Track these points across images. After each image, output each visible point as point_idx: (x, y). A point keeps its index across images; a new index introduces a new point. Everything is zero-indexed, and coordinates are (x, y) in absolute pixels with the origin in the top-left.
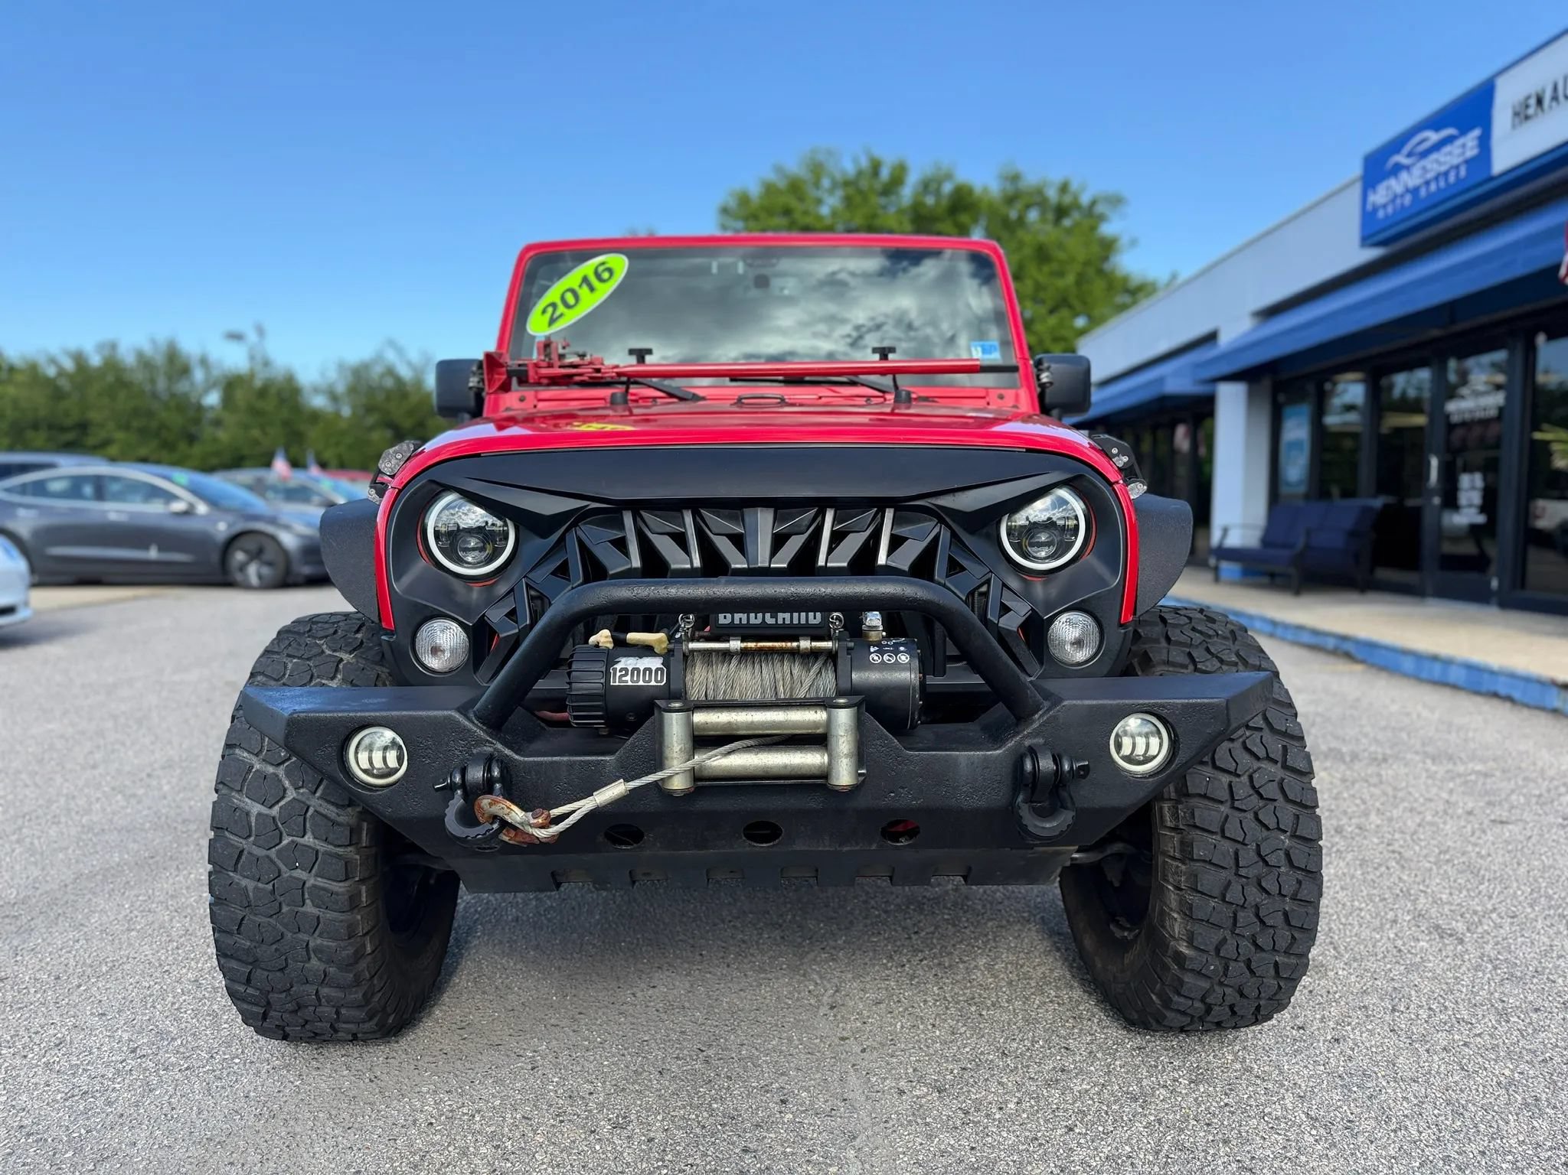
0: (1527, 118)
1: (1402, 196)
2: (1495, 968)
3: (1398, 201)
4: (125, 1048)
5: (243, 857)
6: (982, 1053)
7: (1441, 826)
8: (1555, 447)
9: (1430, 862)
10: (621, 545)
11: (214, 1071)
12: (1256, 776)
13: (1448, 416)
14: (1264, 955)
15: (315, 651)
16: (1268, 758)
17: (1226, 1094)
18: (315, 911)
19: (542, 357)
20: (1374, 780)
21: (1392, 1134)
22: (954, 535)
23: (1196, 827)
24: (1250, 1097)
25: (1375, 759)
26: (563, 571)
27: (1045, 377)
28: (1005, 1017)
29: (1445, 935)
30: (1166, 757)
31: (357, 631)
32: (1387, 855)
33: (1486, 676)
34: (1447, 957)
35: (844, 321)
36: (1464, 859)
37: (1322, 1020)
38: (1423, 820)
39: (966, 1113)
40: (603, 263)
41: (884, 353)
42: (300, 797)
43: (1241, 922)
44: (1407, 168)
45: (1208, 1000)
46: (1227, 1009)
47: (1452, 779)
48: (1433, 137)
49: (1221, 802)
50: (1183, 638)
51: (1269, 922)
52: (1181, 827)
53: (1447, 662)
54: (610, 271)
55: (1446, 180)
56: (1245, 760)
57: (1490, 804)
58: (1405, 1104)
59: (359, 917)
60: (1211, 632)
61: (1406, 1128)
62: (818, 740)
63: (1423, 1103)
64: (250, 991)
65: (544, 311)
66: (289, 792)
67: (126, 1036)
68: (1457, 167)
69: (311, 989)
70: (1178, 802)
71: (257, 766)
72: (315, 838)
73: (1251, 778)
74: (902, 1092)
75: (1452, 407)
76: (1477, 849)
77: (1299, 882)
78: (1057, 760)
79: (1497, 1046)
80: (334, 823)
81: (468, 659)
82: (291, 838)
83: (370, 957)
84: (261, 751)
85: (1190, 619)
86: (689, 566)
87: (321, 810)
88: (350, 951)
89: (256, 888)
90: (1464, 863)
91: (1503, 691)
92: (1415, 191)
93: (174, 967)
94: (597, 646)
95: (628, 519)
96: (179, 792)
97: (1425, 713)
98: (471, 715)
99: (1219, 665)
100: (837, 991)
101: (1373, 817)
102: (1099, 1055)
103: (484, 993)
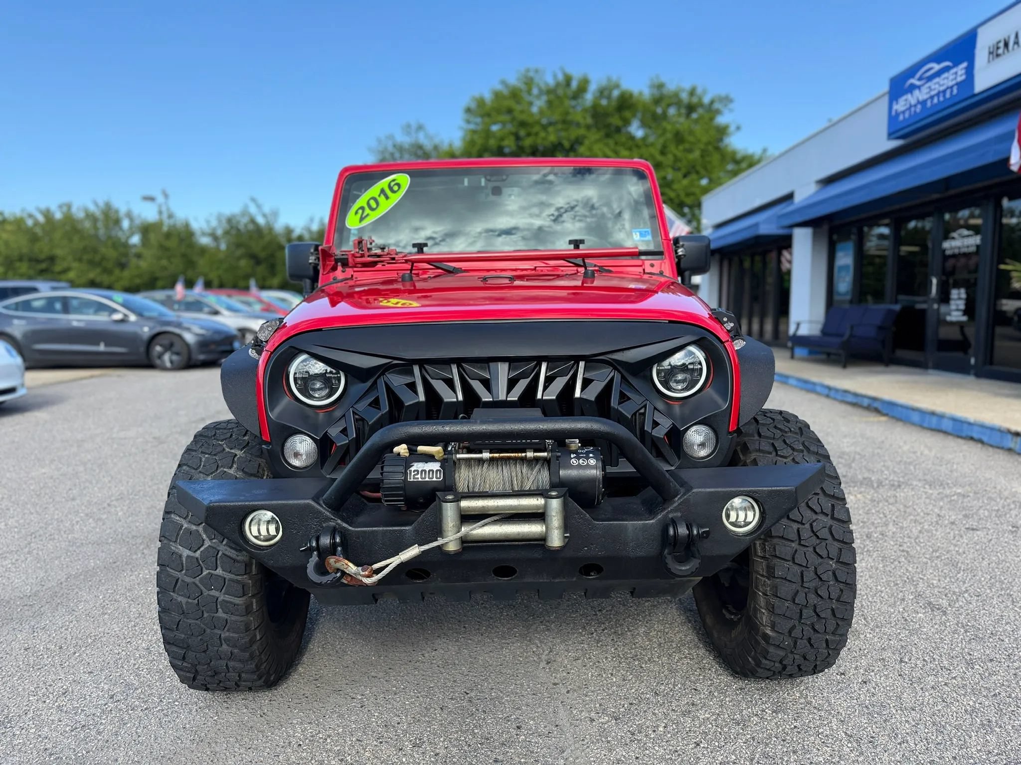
0: (998, 55)
1: (915, 106)
2: (966, 631)
3: (913, 109)
4: (106, 696)
5: (179, 583)
6: (642, 693)
7: (934, 532)
8: (1014, 274)
9: (926, 558)
10: (412, 386)
11: (163, 710)
12: (815, 524)
13: (944, 251)
14: (819, 635)
15: (219, 449)
16: (822, 513)
17: (795, 720)
18: (224, 616)
19: (357, 250)
20: (892, 500)
21: (899, 746)
22: (623, 377)
23: (776, 556)
24: (810, 721)
25: (893, 485)
26: (376, 403)
27: (680, 251)
28: (657, 669)
29: (935, 609)
30: (758, 523)
31: (245, 435)
32: (899, 553)
33: (965, 426)
34: (936, 624)
35: (550, 205)
36: (948, 556)
37: (856, 668)
38: (923, 528)
39: (633, 734)
40: (394, 180)
41: (577, 244)
42: (213, 545)
43: (804, 615)
44: (919, 87)
45: (784, 663)
46: (796, 668)
47: (942, 499)
48: (936, 67)
49: (792, 541)
50: (769, 434)
51: (823, 615)
52: (767, 556)
53: (941, 416)
54: (399, 185)
55: (944, 96)
56: (808, 514)
57: (966, 516)
58: (907, 725)
59: (252, 618)
60: (787, 430)
61: (907, 742)
62: (539, 516)
63: (918, 724)
64: (185, 664)
65: (356, 213)
66: (206, 542)
67: (106, 687)
68: (952, 87)
69: (223, 663)
70: (765, 540)
71: (185, 526)
72: (223, 571)
73: (811, 525)
74: (592, 720)
75: (946, 245)
76: (957, 549)
77: (841, 590)
78: (689, 527)
79: (966, 685)
80: (235, 560)
81: (317, 460)
82: (208, 571)
83: (259, 642)
84: (187, 516)
85: (773, 420)
86: (455, 400)
87: (227, 553)
88: (247, 639)
89: (187, 602)
90: (948, 558)
91: (975, 436)
92: (923, 103)
93: (133, 639)
94: (399, 454)
95: (416, 369)
96: (129, 516)
97: (926, 452)
98: (321, 502)
99: (791, 452)
100: (551, 651)
101: (891, 527)
102: (716, 694)
103: (329, 655)
